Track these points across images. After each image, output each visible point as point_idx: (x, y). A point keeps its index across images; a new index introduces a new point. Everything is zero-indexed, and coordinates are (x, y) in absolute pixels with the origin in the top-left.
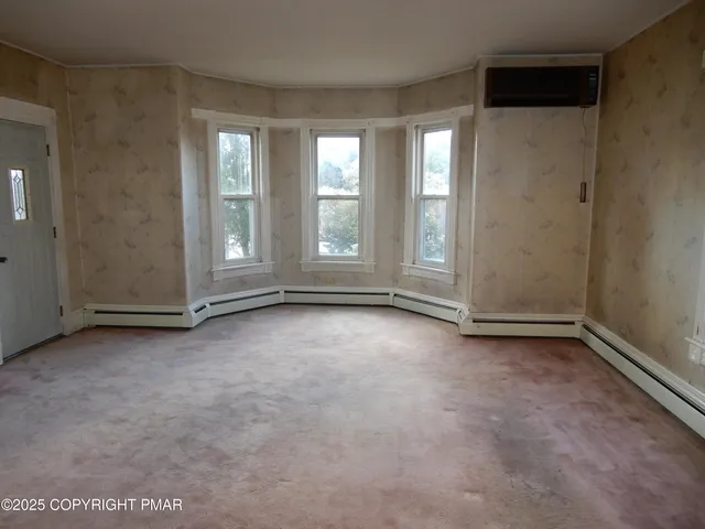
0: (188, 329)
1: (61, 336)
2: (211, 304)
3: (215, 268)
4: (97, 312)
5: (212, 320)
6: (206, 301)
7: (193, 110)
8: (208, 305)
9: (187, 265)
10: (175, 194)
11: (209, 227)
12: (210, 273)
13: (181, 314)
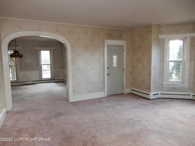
0: (150, 99)
1: (123, 94)
2: (161, 94)
3: (164, 83)
4: (132, 90)
5: (160, 99)
6: (159, 93)
7: (160, 36)
8: (160, 94)
9: (152, 81)
10: (150, 61)
11: (163, 71)
12: (162, 85)
13: (148, 95)
